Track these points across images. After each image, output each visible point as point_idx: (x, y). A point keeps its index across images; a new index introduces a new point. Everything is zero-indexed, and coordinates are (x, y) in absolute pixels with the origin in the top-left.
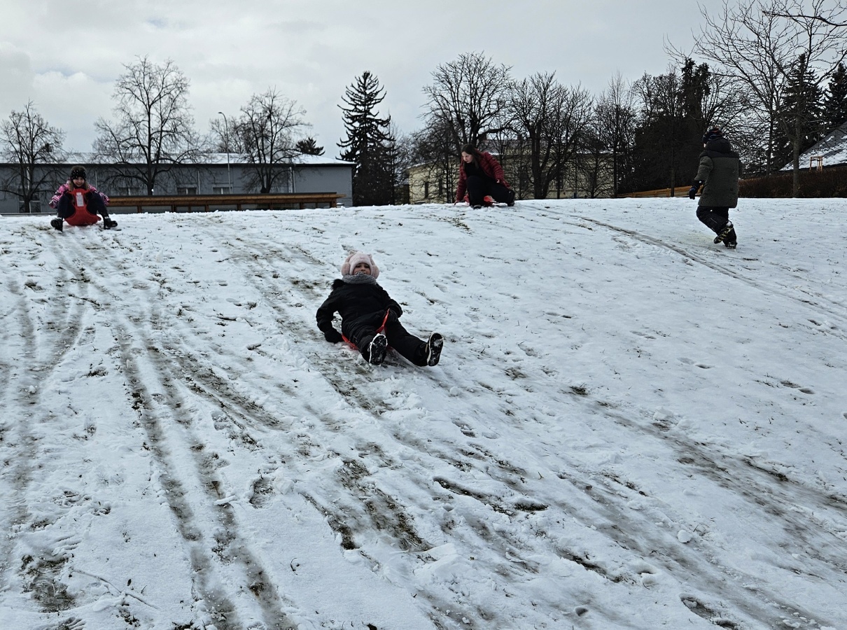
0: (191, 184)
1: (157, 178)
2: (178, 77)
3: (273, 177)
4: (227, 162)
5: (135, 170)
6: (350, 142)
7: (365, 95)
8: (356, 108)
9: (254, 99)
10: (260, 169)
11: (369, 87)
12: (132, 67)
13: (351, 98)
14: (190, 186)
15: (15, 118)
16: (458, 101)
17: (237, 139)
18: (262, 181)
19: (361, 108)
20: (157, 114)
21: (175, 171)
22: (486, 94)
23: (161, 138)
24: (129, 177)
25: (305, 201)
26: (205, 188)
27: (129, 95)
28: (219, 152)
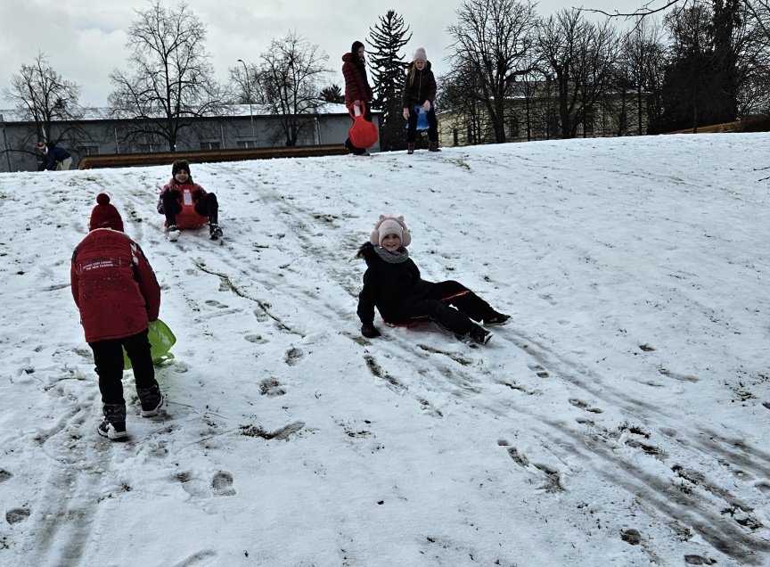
0: (215, 138)
1: (179, 132)
2: (193, 23)
3: (298, 128)
4: (249, 114)
5: (155, 124)
7: (390, 37)
8: (381, 51)
9: (275, 44)
10: (284, 121)
11: (394, 27)
12: (144, 13)
13: (375, 40)
14: (213, 141)
15: (26, 73)
16: (484, 41)
17: (259, 89)
18: (287, 133)
19: (387, 51)
20: (175, 64)
21: (196, 125)
22: (512, 33)
23: (180, 89)
24: (150, 132)
26: (229, 143)
27: (143, 44)
28: (241, 103)
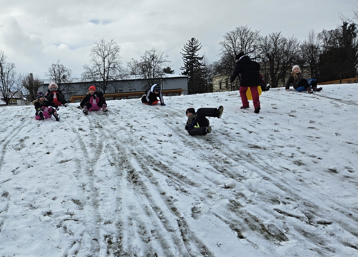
0: (121, 88)
1: (107, 86)
2: (115, 46)
4: (135, 78)
5: (99, 83)
6: (186, 68)
7: (192, 48)
8: (188, 53)
9: (146, 52)
10: (149, 81)
11: (194, 44)
12: (97, 43)
13: (186, 49)
14: (120, 89)
15: (53, 66)
16: (235, 47)
17: (138, 69)
19: (191, 53)
20: (108, 61)
21: (114, 83)
22: (248, 43)
23: (109, 70)
25: (168, 93)
26: (126, 89)
27: (96, 54)
28: (131, 75)
